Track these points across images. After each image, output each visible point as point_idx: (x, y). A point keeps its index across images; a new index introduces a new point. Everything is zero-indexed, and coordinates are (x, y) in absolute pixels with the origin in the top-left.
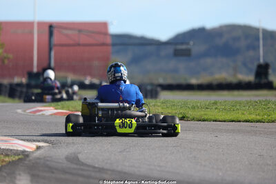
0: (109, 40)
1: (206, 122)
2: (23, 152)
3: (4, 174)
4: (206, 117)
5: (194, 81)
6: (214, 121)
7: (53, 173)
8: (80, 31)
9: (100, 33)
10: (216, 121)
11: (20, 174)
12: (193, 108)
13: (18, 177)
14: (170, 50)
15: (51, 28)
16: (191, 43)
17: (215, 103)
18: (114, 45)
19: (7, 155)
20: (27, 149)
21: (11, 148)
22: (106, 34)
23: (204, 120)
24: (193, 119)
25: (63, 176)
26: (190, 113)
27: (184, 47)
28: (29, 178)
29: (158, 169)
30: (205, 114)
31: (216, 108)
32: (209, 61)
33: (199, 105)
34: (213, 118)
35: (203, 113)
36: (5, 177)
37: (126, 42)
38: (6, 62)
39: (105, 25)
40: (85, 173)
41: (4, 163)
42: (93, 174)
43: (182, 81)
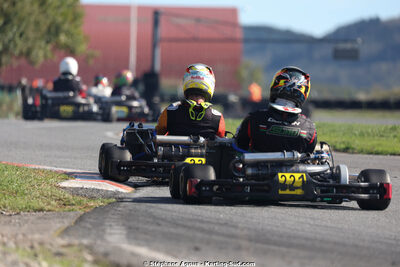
0: (239, 34)
1: (381, 157)
2: (115, 193)
3: (89, 226)
4: (380, 149)
5: (362, 96)
6: (391, 154)
7: (159, 225)
8: (198, 20)
9: (225, 23)
10: (394, 154)
11: (111, 226)
12: (362, 135)
13: (108, 231)
14: (328, 50)
15: (157, 15)
16: (359, 40)
17: (394, 129)
18: (246, 41)
19: (92, 198)
20: (120, 190)
21: (99, 188)
22: (235, 24)
23: (377, 153)
24: (361, 152)
25: (172, 230)
26: (357, 143)
27: (348, 46)
28: (125, 232)
29: (312, 222)
30: (379, 145)
31: (395, 136)
32: (384, 67)
33: (370, 130)
34: (390, 150)
35: (375, 142)
36: (89, 229)
37: (263, 37)
38: (91, 62)
39: (233, 12)
40: (205, 226)
41: (88, 210)
42: (217, 228)
43: (345, 96)
